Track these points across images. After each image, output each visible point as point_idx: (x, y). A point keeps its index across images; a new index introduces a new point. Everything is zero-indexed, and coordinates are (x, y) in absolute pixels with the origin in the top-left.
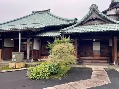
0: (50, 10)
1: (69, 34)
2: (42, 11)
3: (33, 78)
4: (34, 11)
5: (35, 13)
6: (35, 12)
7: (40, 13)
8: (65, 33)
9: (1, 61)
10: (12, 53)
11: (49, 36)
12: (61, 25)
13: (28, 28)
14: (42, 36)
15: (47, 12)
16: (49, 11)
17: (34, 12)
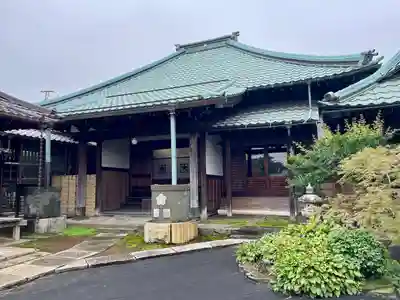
0: (237, 34)
1: (377, 110)
2: (208, 42)
3: (296, 288)
4: (182, 44)
5: (185, 49)
6: (185, 47)
7: (201, 48)
8: (348, 107)
9: (96, 216)
10: (154, 187)
11: (267, 124)
12: (309, 83)
13: (201, 99)
14: (242, 126)
15: (227, 41)
16: (233, 38)
17: (181, 47)
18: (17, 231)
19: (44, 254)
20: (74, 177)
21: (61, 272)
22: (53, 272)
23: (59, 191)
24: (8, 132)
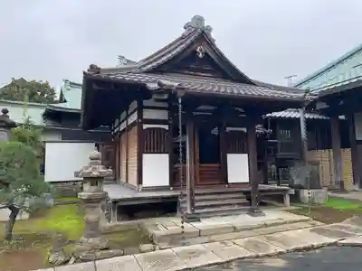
9: (355, 191)
18: (287, 199)
19: (319, 223)
20: (327, 151)
21: (343, 245)
22: (335, 244)
23: (317, 164)
24: (268, 115)
